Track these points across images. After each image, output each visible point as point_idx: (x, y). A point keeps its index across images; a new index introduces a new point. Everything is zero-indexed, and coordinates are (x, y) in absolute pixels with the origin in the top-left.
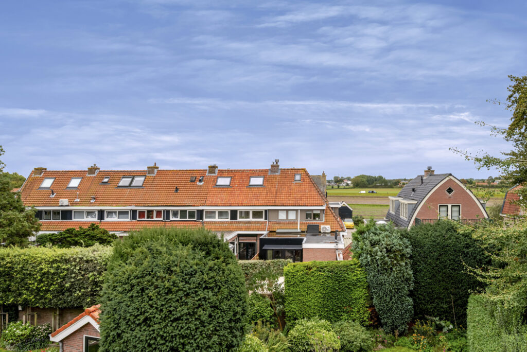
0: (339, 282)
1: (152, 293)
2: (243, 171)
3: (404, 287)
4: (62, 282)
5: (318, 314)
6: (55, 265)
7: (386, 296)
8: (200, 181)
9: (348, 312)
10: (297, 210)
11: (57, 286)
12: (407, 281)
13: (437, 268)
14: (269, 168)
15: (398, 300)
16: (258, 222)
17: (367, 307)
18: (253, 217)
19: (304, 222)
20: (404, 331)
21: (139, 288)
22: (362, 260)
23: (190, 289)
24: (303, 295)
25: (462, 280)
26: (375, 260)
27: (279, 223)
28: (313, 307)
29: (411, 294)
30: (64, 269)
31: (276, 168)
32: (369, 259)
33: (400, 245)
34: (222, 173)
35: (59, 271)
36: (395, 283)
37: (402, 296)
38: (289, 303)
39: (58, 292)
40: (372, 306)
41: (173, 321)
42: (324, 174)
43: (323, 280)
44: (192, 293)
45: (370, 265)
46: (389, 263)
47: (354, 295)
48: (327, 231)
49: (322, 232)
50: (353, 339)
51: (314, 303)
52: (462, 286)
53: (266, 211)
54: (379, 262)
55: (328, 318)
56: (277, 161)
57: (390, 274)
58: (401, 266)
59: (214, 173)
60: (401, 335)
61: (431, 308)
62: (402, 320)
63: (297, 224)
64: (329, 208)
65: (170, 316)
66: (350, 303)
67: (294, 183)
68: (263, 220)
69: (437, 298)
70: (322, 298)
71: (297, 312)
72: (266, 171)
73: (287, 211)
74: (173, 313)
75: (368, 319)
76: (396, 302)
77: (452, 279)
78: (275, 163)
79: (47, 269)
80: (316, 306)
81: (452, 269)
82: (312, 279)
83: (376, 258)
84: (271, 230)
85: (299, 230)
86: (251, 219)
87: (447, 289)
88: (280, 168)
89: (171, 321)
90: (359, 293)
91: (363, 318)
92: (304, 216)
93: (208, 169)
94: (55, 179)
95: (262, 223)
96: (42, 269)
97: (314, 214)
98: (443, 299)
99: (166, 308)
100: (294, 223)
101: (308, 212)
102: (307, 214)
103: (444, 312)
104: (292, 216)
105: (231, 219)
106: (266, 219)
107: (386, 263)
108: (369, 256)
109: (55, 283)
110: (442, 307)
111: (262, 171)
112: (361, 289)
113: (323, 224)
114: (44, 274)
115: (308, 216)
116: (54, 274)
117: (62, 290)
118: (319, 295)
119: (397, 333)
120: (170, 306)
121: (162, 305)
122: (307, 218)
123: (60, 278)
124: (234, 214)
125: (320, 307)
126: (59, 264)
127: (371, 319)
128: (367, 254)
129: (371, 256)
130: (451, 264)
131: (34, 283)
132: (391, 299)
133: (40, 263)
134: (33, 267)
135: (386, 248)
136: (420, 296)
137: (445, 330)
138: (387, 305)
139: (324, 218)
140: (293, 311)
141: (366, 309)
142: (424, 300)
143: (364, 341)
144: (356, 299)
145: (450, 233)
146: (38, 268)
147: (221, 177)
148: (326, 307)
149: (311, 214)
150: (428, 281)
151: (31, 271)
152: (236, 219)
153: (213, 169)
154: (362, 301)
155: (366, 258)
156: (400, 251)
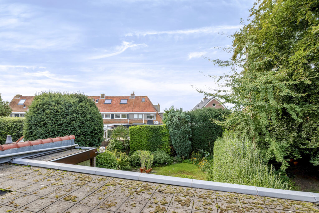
0: (155, 133)
1: (48, 111)
2: (117, 97)
3: (186, 136)
4: (18, 131)
5: (145, 148)
6: (15, 123)
7: (178, 139)
8: (97, 101)
9: (160, 148)
10: (142, 114)
11: (16, 133)
12: (188, 133)
13: (202, 128)
14: (130, 95)
15: (184, 141)
16: (124, 120)
17: (169, 146)
18: (122, 117)
19: (146, 119)
20: (187, 157)
21: (41, 110)
22: (167, 124)
23: (69, 112)
24: (138, 139)
25: (214, 132)
26: (172, 123)
27: (134, 120)
28: (143, 145)
29: (190, 139)
30: (19, 125)
31: (133, 95)
32: (170, 123)
33: (185, 117)
34: (107, 98)
35: (17, 126)
36: (182, 133)
37: (186, 140)
38: (131, 143)
39: (17, 137)
40: (172, 145)
41: (58, 125)
42: (159, 104)
43: (148, 132)
44: (70, 114)
45: (170, 126)
46: (179, 124)
47: (163, 140)
48: (157, 123)
49: (154, 123)
50: (161, 158)
51: (144, 143)
52: (214, 135)
53: (128, 114)
54: (175, 124)
55: (150, 150)
56: (134, 92)
57: (180, 130)
58: (185, 126)
59: (104, 97)
60: (185, 159)
61: (200, 147)
62: (186, 151)
63: (143, 120)
64: (158, 113)
65: (57, 123)
66: (162, 143)
67: (142, 102)
68: (127, 118)
69: (202, 142)
70: (147, 141)
71: (135, 147)
72: (129, 97)
73: (138, 114)
74: (58, 121)
75: (170, 151)
76: (183, 142)
77: (209, 132)
78: (133, 93)
79: (11, 125)
80: (144, 144)
81: (209, 128)
82: (142, 132)
83: (173, 122)
84: (130, 123)
85: (144, 123)
86: (121, 118)
87: (207, 137)
88: (135, 95)
89: (57, 125)
90: (165, 139)
91: (167, 151)
92: (146, 117)
93: (100, 96)
94: (26, 100)
95: (126, 120)
96: (8, 125)
97: (151, 116)
98: (205, 142)
99: (55, 119)
100: (142, 120)
101: (148, 115)
102: (147, 116)
103: (206, 148)
104: (140, 117)
105: (111, 118)
106: (128, 118)
107: (178, 124)
108: (170, 121)
109: (15, 132)
110: (205, 146)
111: (126, 97)
112: (166, 137)
113: (155, 120)
114: (10, 128)
115: (148, 117)
116: (15, 127)
117: (19, 136)
118: (146, 139)
119: (183, 157)
120: (57, 118)
121: (53, 117)
122: (147, 118)
123: (18, 130)
124: (112, 116)
125: (147, 145)
126: (17, 123)
127: (171, 151)
128: (169, 121)
129: (171, 121)
130: (209, 125)
131: (4, 132)
132: (180, 141)
133: (8, 123)
134: (4, 124)
135: (178, 118)
136: (195, 142)
137: (206, 156)
138: (178, 144)
139: (155, 118)
140: (133, 147)
141: (168, 147)
142: (197, 143)
143: (166, 158)
144: (164, 141)
145: (208, 111)
146: (6, 125)
147: (107, 99)
148: (149, 145)
149: (149, 116)
150: (199, 134)
151: (3, 126)
152: (114, 118)
153: (103, 96)
154: (167, 143)
155: (169, 122)
156: (184, 119)
